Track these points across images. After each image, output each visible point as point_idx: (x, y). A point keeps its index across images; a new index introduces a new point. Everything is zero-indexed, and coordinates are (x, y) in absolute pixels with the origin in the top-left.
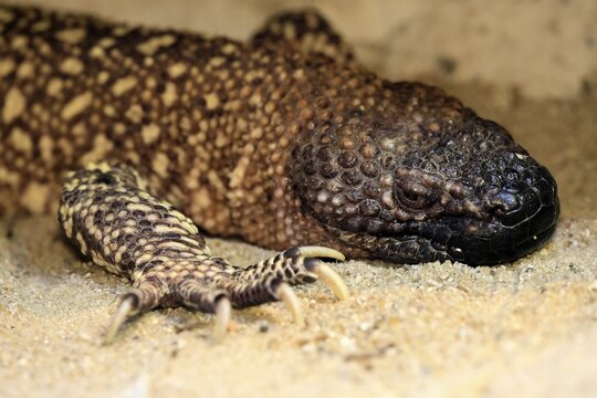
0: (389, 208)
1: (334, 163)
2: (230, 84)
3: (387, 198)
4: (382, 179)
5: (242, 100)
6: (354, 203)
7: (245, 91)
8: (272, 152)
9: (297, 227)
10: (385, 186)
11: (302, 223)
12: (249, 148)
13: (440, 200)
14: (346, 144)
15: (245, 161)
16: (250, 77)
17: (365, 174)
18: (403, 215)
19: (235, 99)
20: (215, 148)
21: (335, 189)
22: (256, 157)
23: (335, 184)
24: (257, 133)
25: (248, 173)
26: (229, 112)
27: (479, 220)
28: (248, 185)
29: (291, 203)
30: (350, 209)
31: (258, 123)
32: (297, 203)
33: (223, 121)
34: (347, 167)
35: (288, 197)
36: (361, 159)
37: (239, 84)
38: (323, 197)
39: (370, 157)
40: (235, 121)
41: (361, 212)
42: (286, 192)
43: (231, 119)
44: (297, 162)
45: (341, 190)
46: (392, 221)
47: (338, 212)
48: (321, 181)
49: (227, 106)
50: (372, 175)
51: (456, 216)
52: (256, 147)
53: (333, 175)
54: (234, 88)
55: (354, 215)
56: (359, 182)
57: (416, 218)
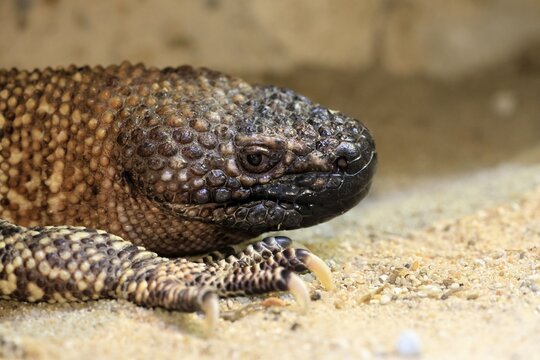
0: (234, 175)
1: (171, 142)
2: (13, 101)
3: (232, 166)
4: (223, 148)
5: (29, 112)
6: (201, 176)
7: (31, 103)
8: (91, 147)
9: (130, 213)
10: (226, 155)
11: (135, 207)
12: (60, 152)
13: (285, 158)
14: (176, 122)
15: (60, 165)
16: (29, 91)
17: (206, 147)
18: (249, 179)
19: (22, 114)
20: (10, 166)
21: (180, 165)
22: (69, 157)
23: (179, 160)
24: (62, 136)
25: (66, 175)
26: (20, 128)
27: (324, 172)
28: (69, 186)
29: (122, 191)
30: (198, 182)
31: (59, 128)
32: (127, 189)
33: (15, 137)
34: (185, 142)
35: (116, 186)
36: (196, 133)
37: (21, 100)
38: (167, 176)
39: (204, 131)
40: (29, 134)
41: (208, 184)
42: (113, 181)
43: (24, 134)
44: (128, 147)
45: (185, 166)
46: (239, 188)
47: (186, 187)
48: (163, 160)
49: (17, 123)
50: (211, 147)
51: (301, 172)
52: (66, 150)
53: (174, 153)
54: (18, 103)
55: (201, 188)
56: (201, 155)
57: (262, 180)
